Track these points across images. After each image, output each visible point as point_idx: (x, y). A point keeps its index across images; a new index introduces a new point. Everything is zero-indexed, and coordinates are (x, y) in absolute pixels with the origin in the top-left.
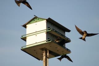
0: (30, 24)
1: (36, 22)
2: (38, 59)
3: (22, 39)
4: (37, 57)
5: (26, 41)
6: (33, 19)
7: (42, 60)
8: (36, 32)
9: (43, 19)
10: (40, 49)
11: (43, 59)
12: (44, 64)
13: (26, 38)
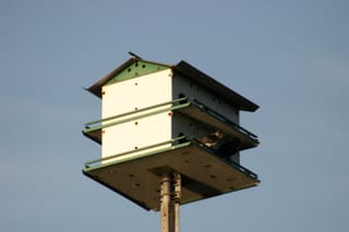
0: (116, 81)
1: (137, 75)
2: (142, 205)
3: (85, 134)
4: (140, 200)
5: (100, 143)
6: (126, 67)
7: (159, 210)
8: (137, 111)
9: (160, 67)
10: (149, 170)
11: (162, 205)
12: (165, 224)
13: (99, 131)
